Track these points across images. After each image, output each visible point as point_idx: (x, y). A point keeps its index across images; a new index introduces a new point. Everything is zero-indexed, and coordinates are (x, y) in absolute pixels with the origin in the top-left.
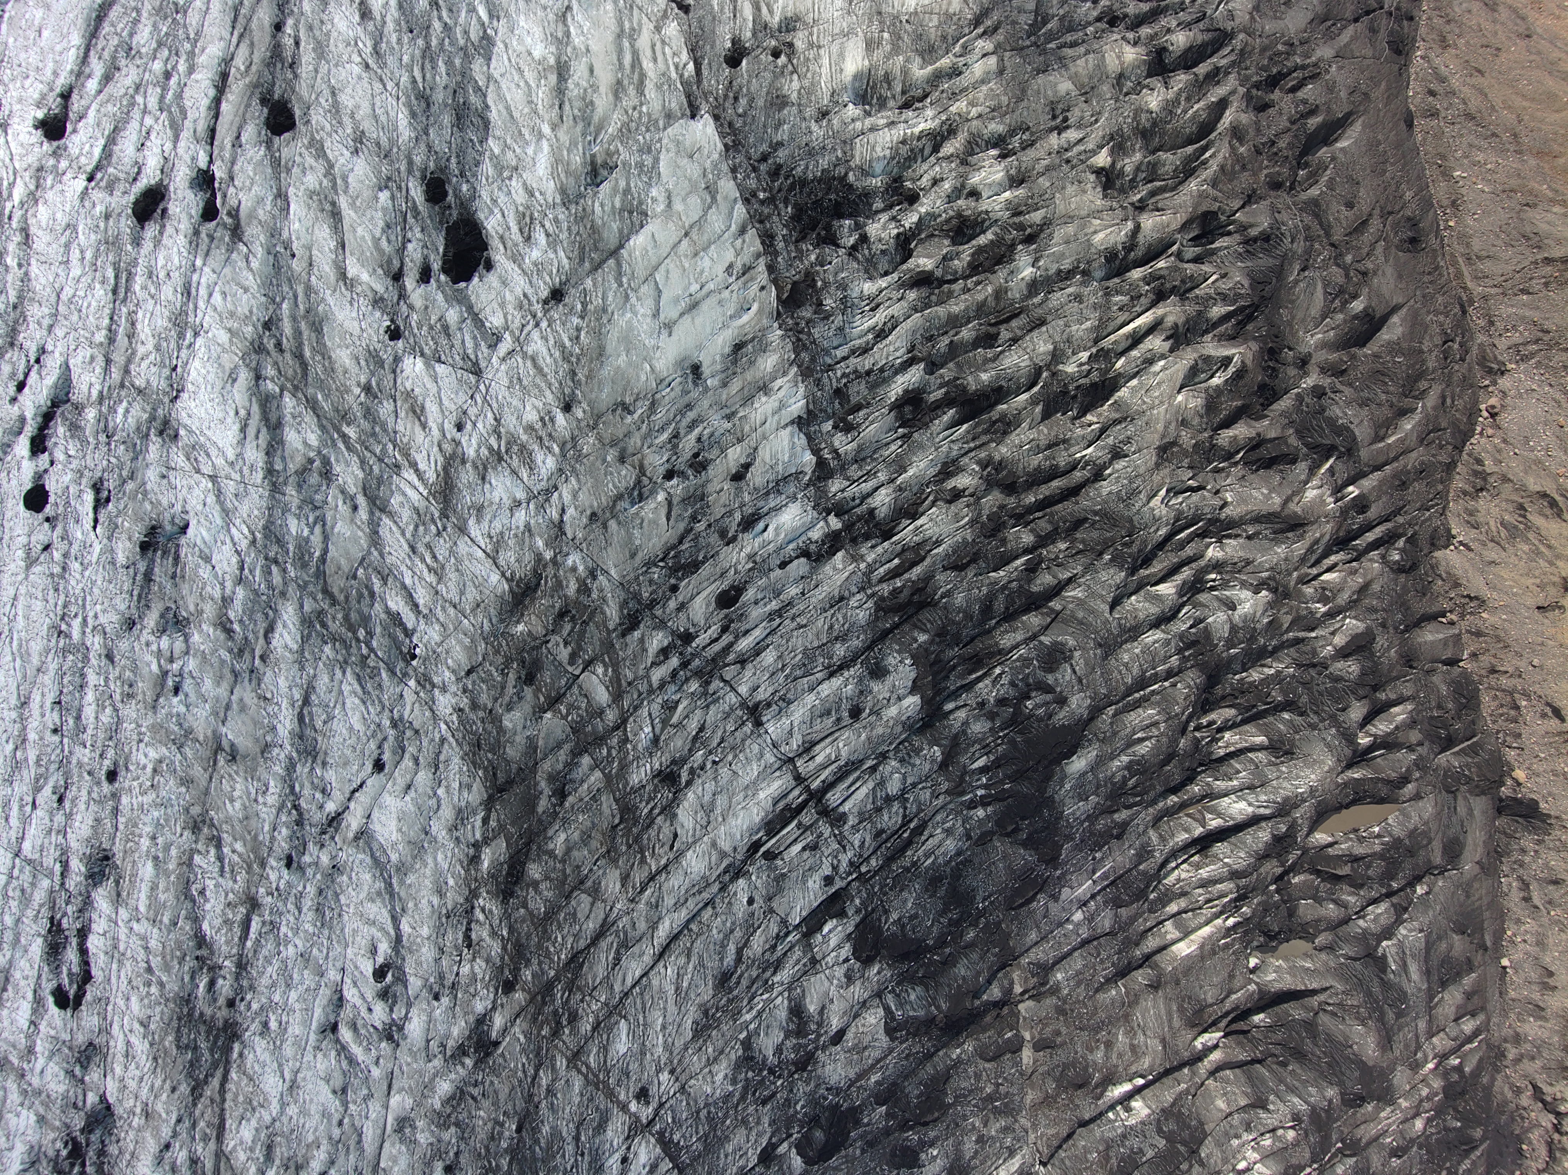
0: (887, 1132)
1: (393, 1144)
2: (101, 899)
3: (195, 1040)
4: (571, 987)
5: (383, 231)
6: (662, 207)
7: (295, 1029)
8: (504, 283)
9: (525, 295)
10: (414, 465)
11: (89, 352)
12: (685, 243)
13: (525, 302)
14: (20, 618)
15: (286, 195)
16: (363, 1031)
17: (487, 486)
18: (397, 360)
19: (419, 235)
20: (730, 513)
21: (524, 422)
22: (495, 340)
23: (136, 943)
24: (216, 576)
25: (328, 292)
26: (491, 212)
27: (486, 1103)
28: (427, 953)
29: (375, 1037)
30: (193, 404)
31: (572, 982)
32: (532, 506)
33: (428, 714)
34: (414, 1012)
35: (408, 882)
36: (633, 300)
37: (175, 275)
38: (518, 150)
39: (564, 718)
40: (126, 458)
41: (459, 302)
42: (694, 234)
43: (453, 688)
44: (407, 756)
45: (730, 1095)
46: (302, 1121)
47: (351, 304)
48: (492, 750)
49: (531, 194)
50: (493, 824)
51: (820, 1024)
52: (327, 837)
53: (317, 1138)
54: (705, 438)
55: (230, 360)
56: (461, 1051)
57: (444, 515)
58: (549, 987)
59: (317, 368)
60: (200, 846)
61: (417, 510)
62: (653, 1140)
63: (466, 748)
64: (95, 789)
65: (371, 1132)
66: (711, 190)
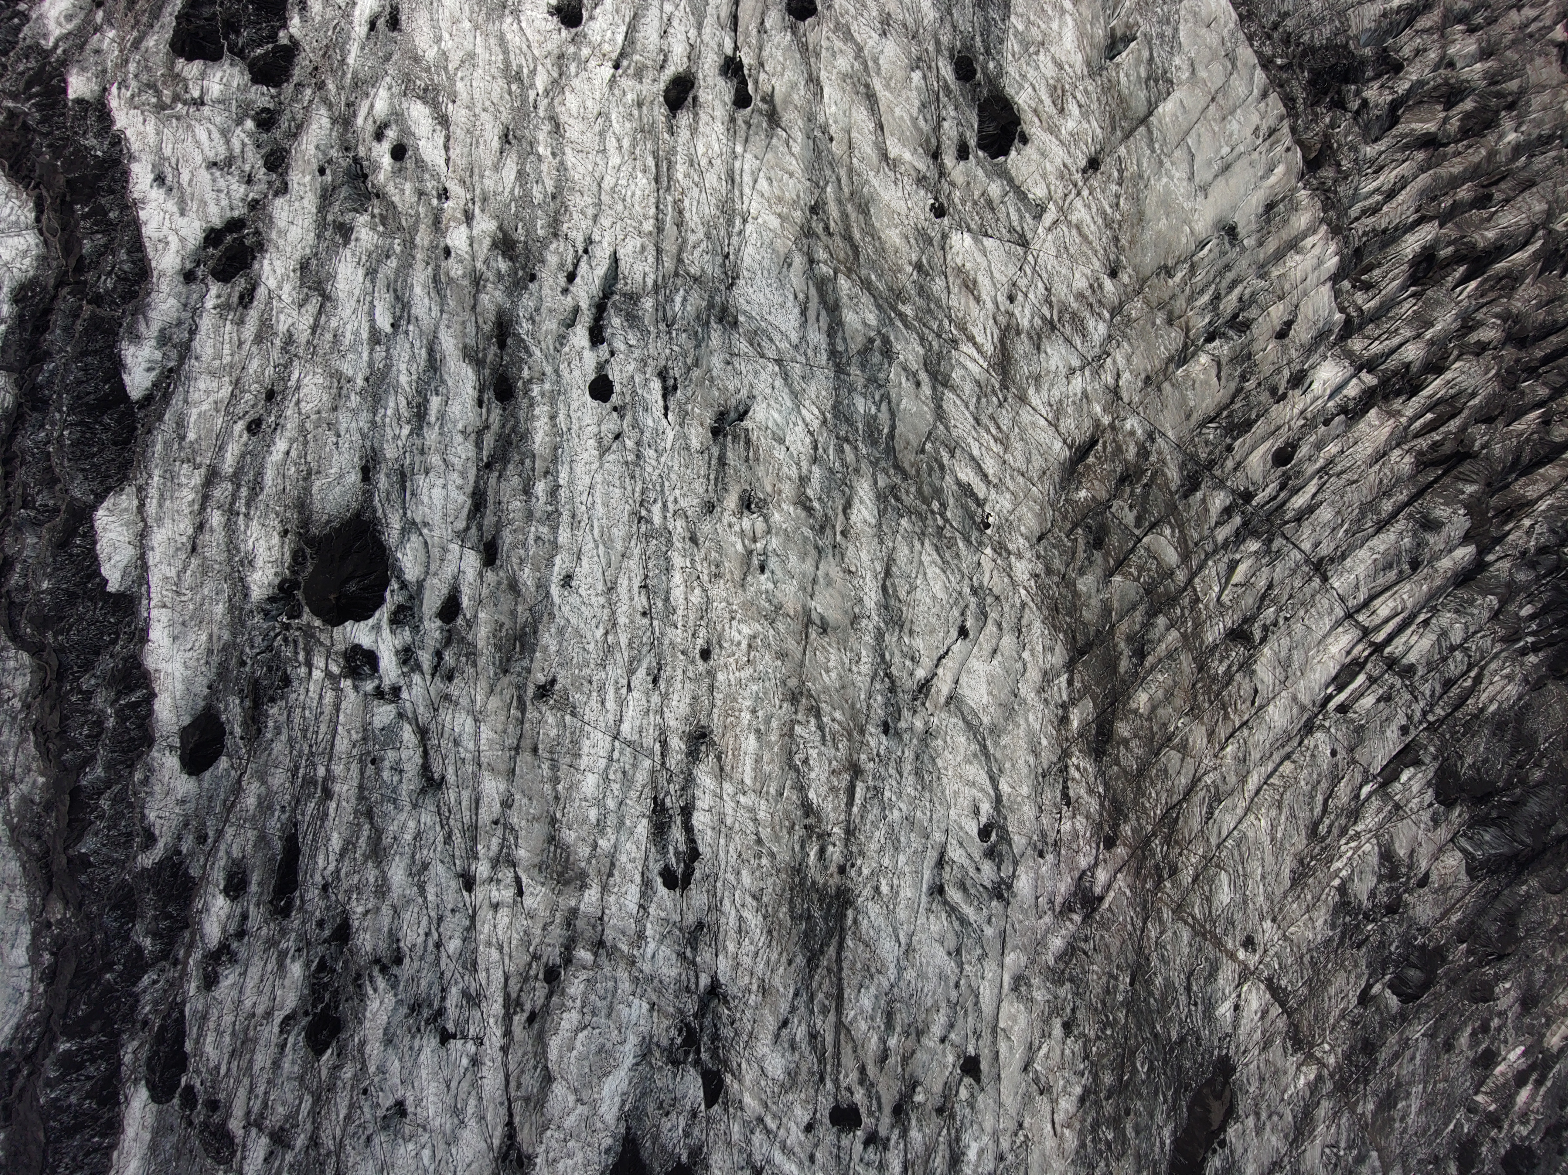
0: (1467, 968)
1: (1011, 1003)
2: (704, 776)
3: (808, 909)
4: (1168, 841)
5: (920, 111)
6: (1187, 74)
7: (907, 892)
8: (1044, 155)
9: (1065, 165)
10: (971, 339)
11: (638, 242)
12: (1212, 108)
13: (1066, 172)
14: (599, 506)
15: (818, 80)
16: (973, 891)
17: (1043, 355)
18: (944, 236)
19: (953, 113)
20: (1279, 370)
21: (1074, 290)
22: (1039, 210)
23: (743, 816)
24: (791, 456)
25: (871, 174)
26: (1021, 87)
27: (1099, 958)
28: (1028, 811)
29: (985, 896)
30: (751, 290)
31: (1170, 836)
32: (1087, 373)
33: (1007, 580)
34: (1021, 870)
35: (1003, 743)
36: (1168, 165)
37: (717, 162)
38: (1043, 26)
39: (1137, 579)
40: (690, 345)
41: (999, 176)
42: (1220, 98)
43: (1028, 555)
44: (990, 621)
45: (1330, 940)
46: (920, 985)
47: (896, 184)
48: (1069, 614)
49: (1061, 68)
50: (1077, 685)
51: (1410, 867)
52: (918, 703)
53: (936, 1002)
54: (1246, 297)
55: (785, 244)
56: (1068, 908)
57: (1004, 386)
58: (1147, 841)
59: (868, 250)
60: (800, 717)
61: (978, 383)
62: (1262, 987)
63: (1046, 612)
64: (690, 668)
65: (988, 991)
66: (1231, 57)
